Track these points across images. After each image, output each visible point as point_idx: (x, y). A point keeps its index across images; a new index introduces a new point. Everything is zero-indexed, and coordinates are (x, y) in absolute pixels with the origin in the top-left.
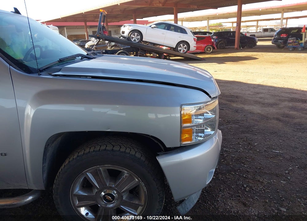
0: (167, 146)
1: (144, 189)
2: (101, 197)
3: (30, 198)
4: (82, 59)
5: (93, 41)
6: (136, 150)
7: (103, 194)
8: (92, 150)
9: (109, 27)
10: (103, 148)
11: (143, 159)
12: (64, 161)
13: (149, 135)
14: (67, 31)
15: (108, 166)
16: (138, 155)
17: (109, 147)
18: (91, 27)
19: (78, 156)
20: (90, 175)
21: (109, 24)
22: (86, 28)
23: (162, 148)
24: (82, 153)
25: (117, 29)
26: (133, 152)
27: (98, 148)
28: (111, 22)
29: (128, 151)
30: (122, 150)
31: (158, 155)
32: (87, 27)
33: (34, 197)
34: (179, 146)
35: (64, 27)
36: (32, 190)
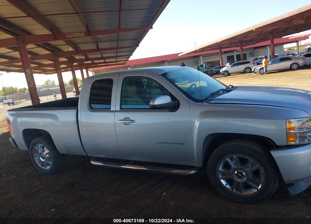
0: (277, 144)
1: (262, 171)
2: (235, 174)
3: (193, 172)
4: (223, 92)
5: (228, 67)
6: (257, 147)
7: (236, 172)
8: (230, 144)
9: (244, 50)
10: (236, 144)
11: (262, 152)
12: (213, 150)
13: (265, 137)
14: (202, 60)
15: (240, 155)
16: (258, 149)
17: (240, 144)
18: (226, 52)
19: (222, 147)
20: (228, 160)
21: (243, 48)
22: (221, 55)
23: (275, 146)
24: (225, 146)
25: (252, 51)
26: (255, 148)
27: (233, 144)
28: (246, 45)
29: (252, 146)
30: (247, 146)
31: (272, 150)
32: (222, 53)
33: (196, 171)
34: (286, 144)
35: (200, 56)
36: (196, 167)
